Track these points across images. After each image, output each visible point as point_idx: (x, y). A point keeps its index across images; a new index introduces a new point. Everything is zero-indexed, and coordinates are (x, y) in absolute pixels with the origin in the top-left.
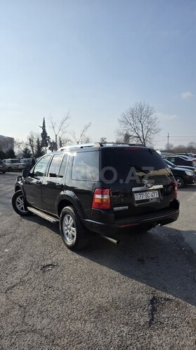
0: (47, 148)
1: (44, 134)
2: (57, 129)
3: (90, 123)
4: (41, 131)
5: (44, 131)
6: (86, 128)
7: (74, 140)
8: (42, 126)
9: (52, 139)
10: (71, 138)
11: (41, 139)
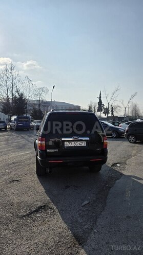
0: (102, 112)
1: (100, 103)
2: (109, 99)
3: (136, 93)
4: (98, 100)
5: (100, 100)
6: (133, 96)
7: (122, 106)
8: (99, 97)
9: (106, 106)
10: (120, 105)
11: (97, 106)
